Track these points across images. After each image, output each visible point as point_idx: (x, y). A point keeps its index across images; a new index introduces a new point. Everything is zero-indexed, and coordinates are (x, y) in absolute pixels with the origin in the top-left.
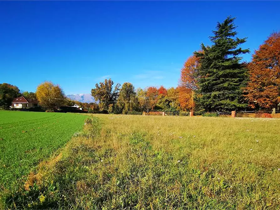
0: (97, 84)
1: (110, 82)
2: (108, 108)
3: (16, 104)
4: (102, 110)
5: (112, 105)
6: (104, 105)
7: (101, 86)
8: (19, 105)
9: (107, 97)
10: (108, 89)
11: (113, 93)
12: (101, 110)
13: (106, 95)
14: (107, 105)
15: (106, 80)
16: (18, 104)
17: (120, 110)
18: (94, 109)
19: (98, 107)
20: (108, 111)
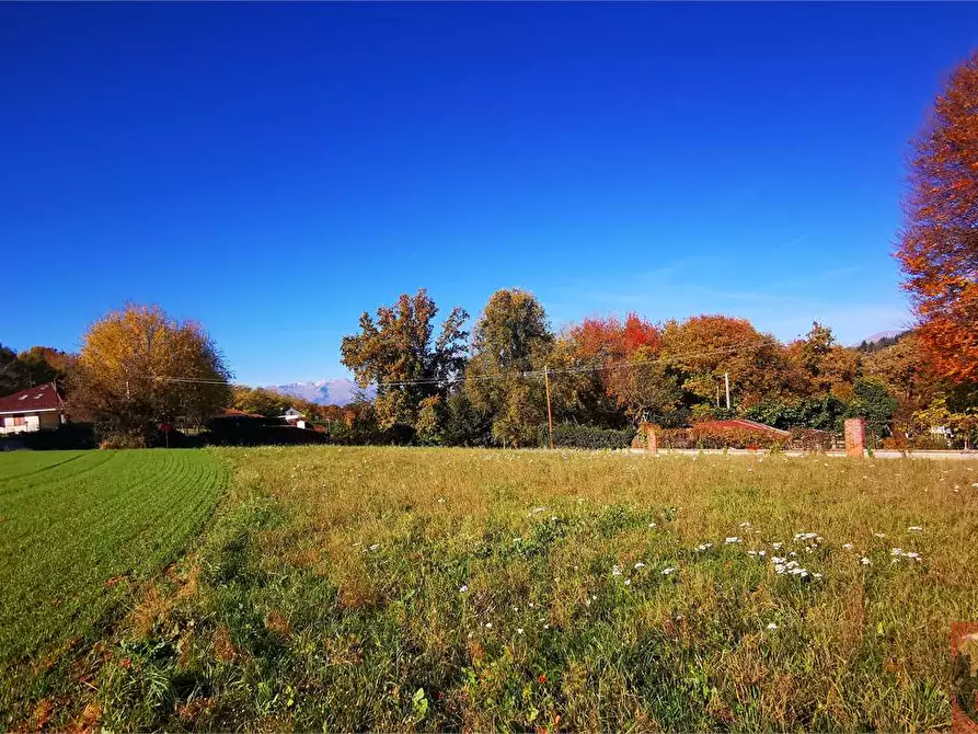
0: (366, 317)
1: (421, 304)
2: (415, 417)
3: (15, 416)
4: (389, 425)
5: (431, 400)
6: (400, 401)
7: (384, 323)
8: (26, 419)
9: (412, 368)
10: (413, 334)
11: (434, 351)
12: (386, 425)
13: (407, 359)
14: (412, 403)
15: (405, 296)
16: (22, 415)
17: (477, 421)
18: (355, 423)
19: (370, 413)
20: (418, 427)
